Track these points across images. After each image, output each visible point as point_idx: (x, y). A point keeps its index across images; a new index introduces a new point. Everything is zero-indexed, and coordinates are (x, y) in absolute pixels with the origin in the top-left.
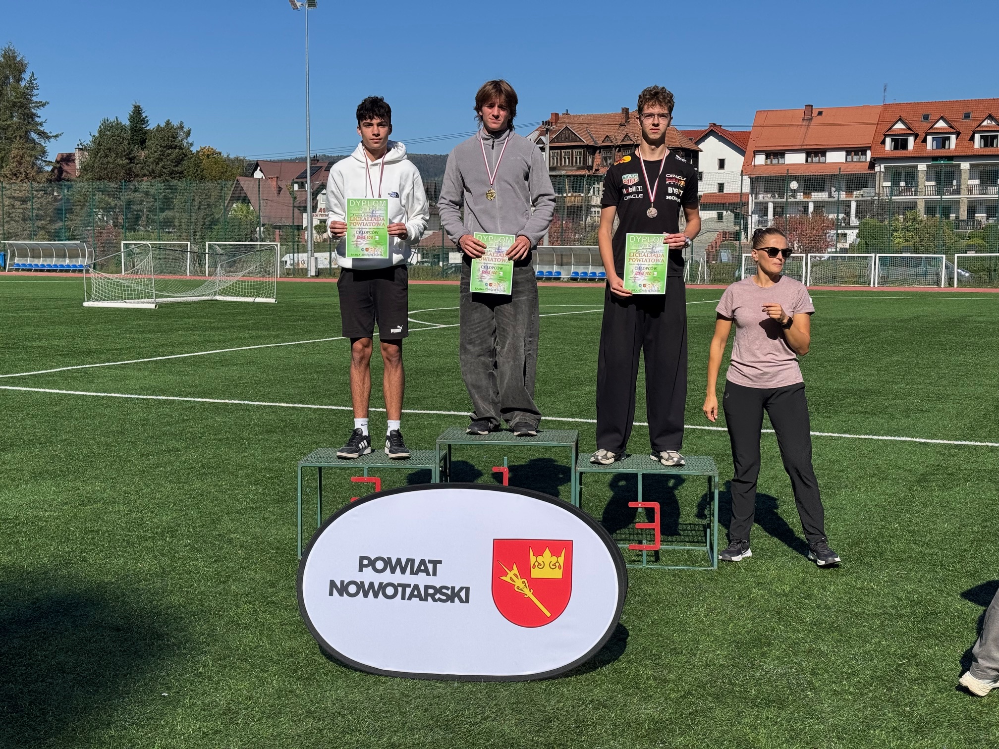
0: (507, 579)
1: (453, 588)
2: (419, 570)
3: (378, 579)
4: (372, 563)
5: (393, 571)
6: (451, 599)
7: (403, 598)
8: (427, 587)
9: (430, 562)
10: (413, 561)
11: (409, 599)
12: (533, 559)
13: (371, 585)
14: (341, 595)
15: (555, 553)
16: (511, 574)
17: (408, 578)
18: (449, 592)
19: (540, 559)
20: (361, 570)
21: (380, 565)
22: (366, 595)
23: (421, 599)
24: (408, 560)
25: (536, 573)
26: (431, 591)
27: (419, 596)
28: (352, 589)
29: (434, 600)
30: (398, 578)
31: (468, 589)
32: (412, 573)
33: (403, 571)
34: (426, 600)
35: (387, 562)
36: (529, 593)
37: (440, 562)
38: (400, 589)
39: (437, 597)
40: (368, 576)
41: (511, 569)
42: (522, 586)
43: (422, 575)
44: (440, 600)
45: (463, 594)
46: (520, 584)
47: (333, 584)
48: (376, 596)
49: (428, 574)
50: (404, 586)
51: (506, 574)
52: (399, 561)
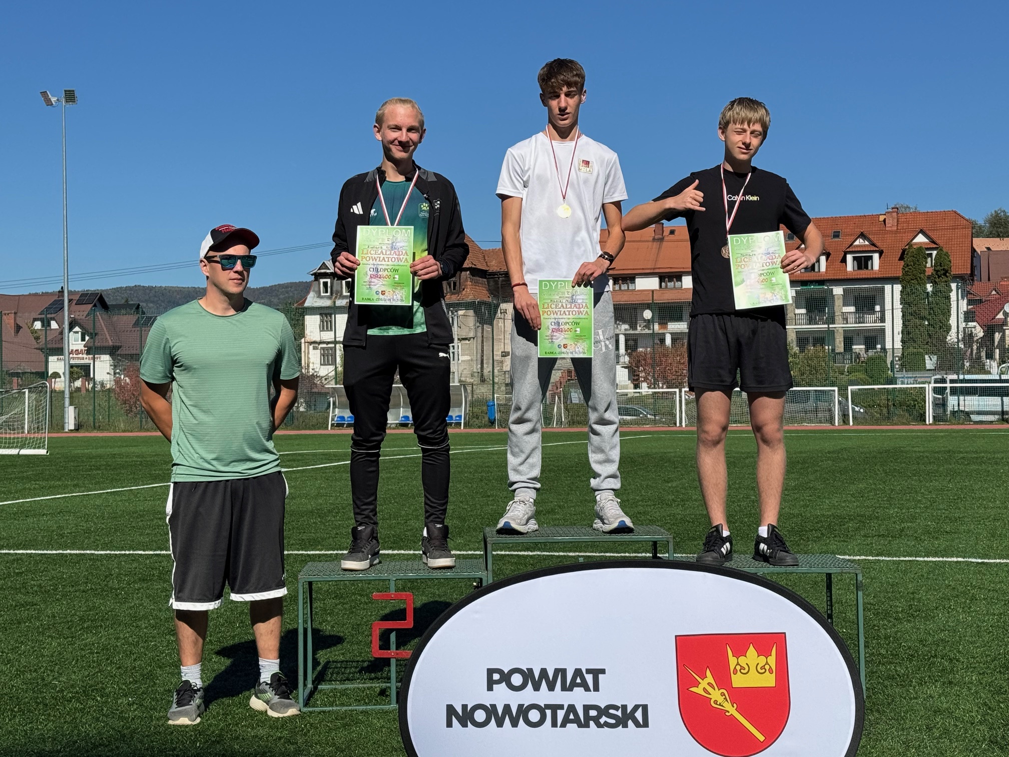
0: (699, 690)
1: (624, 707)
2: (574, 684)
3: (515, 700)
4: (506, 678)
5: (537, 688)
6: (622, 722)
7: (554, 724)
8: (587, 708)
9: (589, 671)
10: (563, 672)
11: (563, 725)
12: (733, 661)
13: (507, 708)
14: (464, 725)
15: (763, 651)
16: (704, 684)
17: (558, 697)
18: (619, 713)
19: (742, 660)
20: (490, 688)
21: (517, 680)
22: (500, 724)
23: (580, 725)
24: (557, 671)
25: (738, 681)
26: (593, 713)
27: (577, 721)
28: (480, 716)
29: (599, 725)
30: (544, 696)
31: (645, 708)
32: (564, 688)
33: (551, 688)
34: (587, 726)
35: (528, 675)
36: (731, 709)
37: (603, 671)
38: (548, 712)
39: (603, 719)
40: (501, 696)
41: (704, 677)
42: (721, 700)
43: (578, 690)
44: (607, 725)
45: (639, 715)
46: (717, 696)
47: (451, 710)
48: (515, 724)
49: (587, 689)
50: (555, 708)
51: (697, 684)
52: (544, 672)
